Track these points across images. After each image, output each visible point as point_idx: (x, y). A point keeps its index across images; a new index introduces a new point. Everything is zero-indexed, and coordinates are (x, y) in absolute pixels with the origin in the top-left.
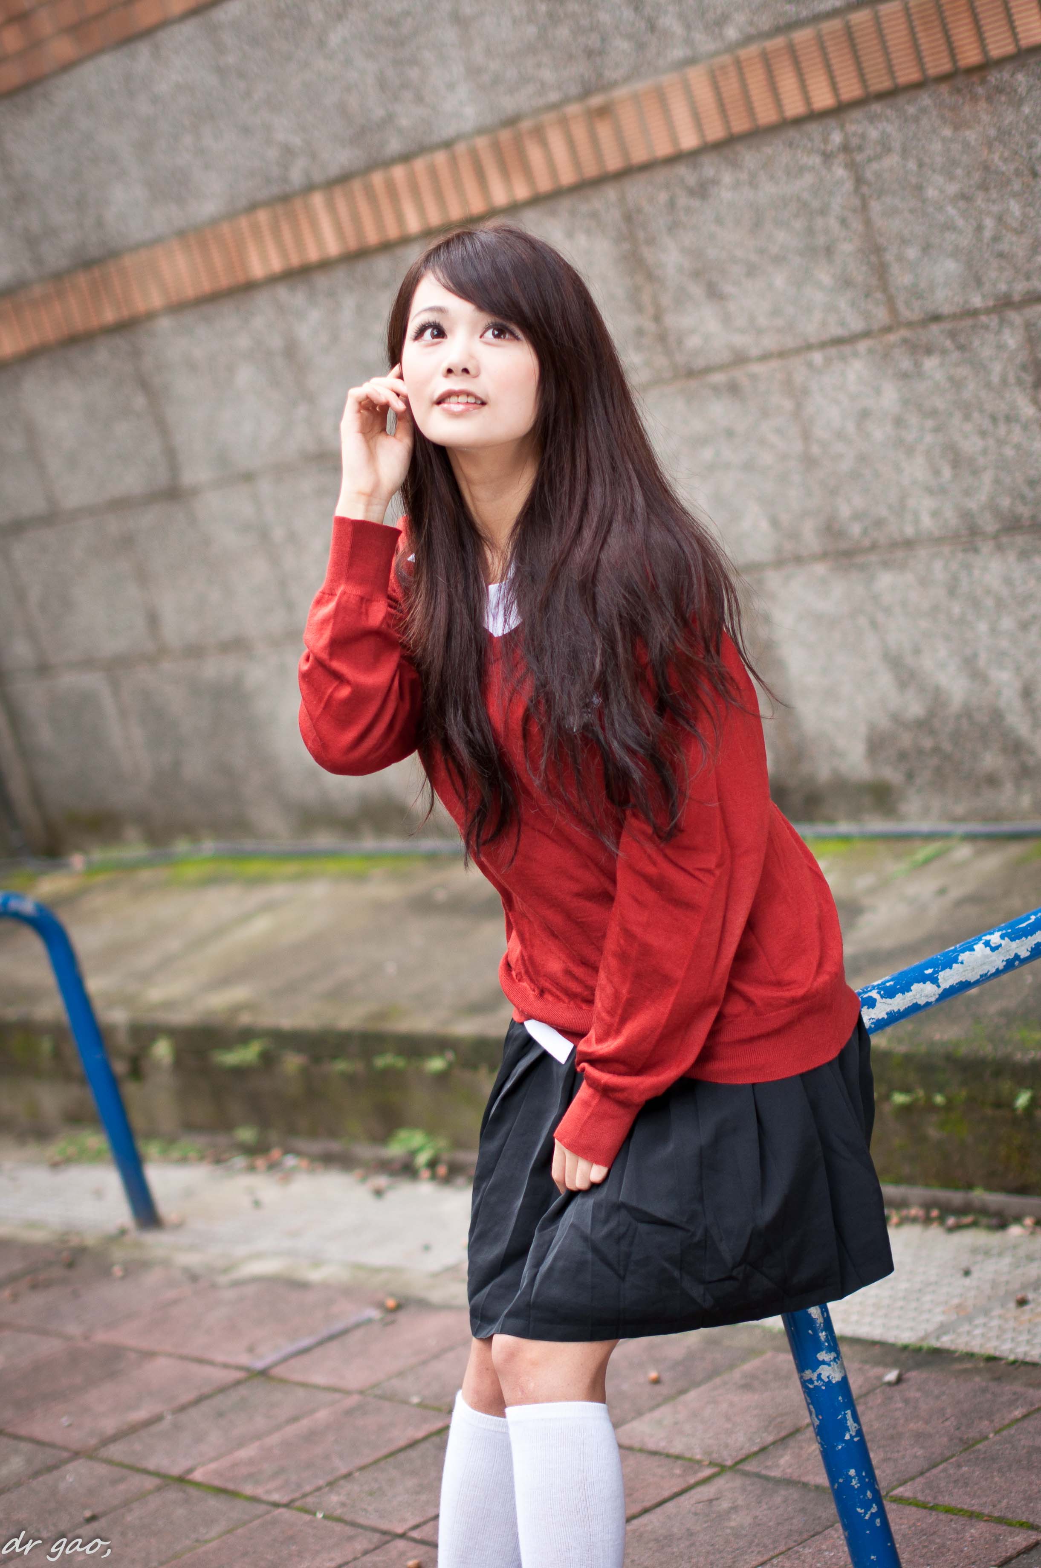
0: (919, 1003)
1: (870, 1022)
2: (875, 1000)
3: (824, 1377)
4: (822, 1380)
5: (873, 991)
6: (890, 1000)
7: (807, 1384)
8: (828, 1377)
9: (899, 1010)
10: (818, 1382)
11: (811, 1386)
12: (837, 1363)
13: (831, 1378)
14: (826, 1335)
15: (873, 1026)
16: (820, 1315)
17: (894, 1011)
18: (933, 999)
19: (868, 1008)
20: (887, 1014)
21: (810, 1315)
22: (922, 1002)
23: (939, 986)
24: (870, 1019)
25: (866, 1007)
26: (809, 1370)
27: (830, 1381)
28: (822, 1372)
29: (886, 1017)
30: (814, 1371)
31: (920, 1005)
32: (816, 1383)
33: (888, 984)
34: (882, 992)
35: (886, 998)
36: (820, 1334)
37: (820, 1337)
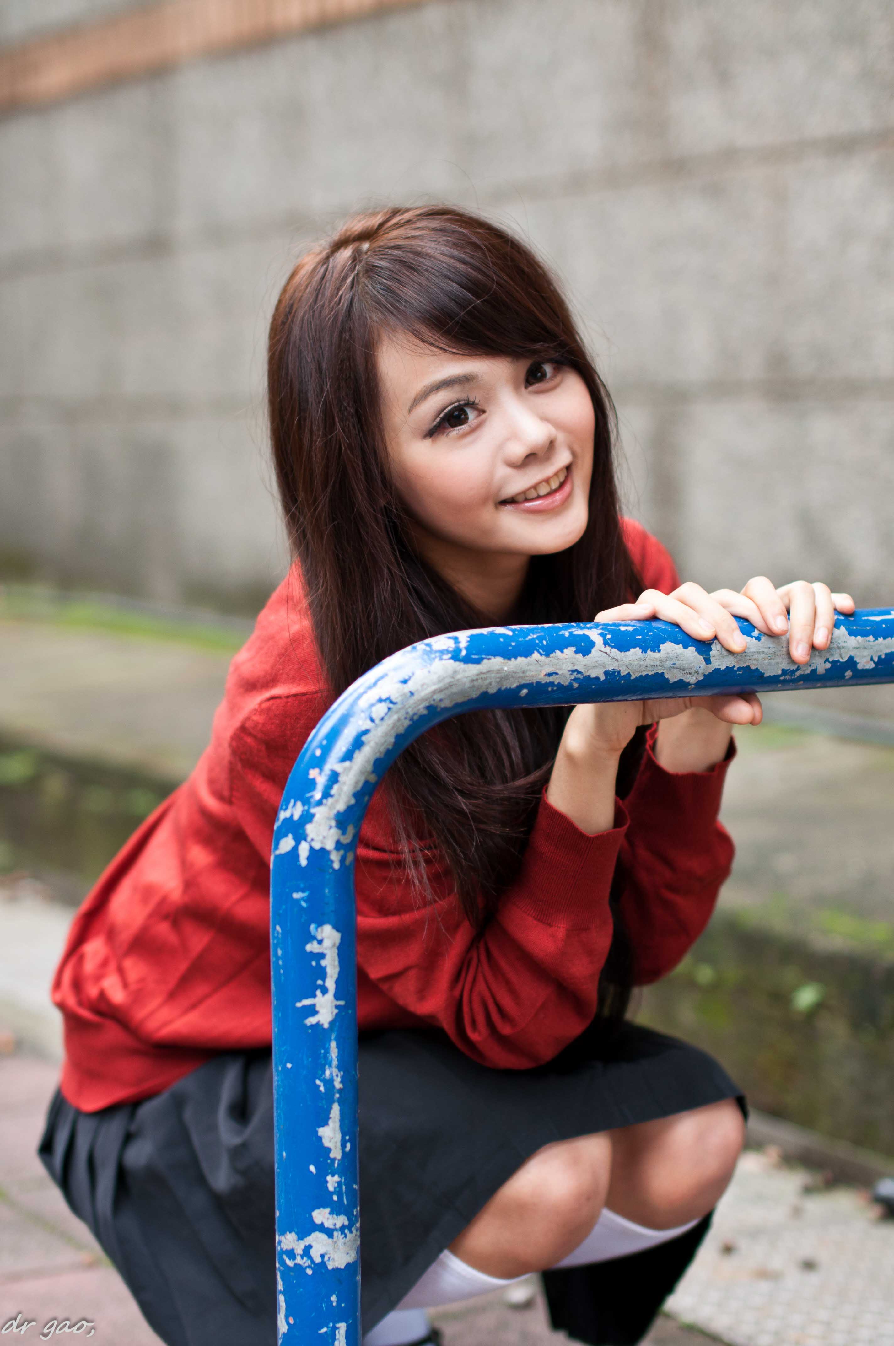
0: (666, 676)
1: (573, 677)
2: (592, 644)
3: (316, 1254)
4: (310, 1258)
5: (594, 630)
6: (618, 652)
7: (285, 1257)
8: (322, 1256)
9: (629, 674)
10: (302, 1258)
11: (290, 1263)
12: (346, 1237)
13: (326, 1258)
14: (339, 1183)
15: (576, 685)
16: (339, 1144)
17: (619, 672)
18: (692, 680)
19: (576, 652)
20: (606, 673)
21: (320, 1139)
22: (673, 677)
23: (708, 661)
24: (573, 671)
25: (574, 649)
26: (293, 1234)
27: (323, 1264)
28: (313, 1244)
29: (603, 678)
30: (301, 1237)
31: (668, 680)
32: (299, 1260)
33: (623, 628)
34: (609, 636)
35: (612, 647)
36: (329, 1178)
37: (327, 1182)
